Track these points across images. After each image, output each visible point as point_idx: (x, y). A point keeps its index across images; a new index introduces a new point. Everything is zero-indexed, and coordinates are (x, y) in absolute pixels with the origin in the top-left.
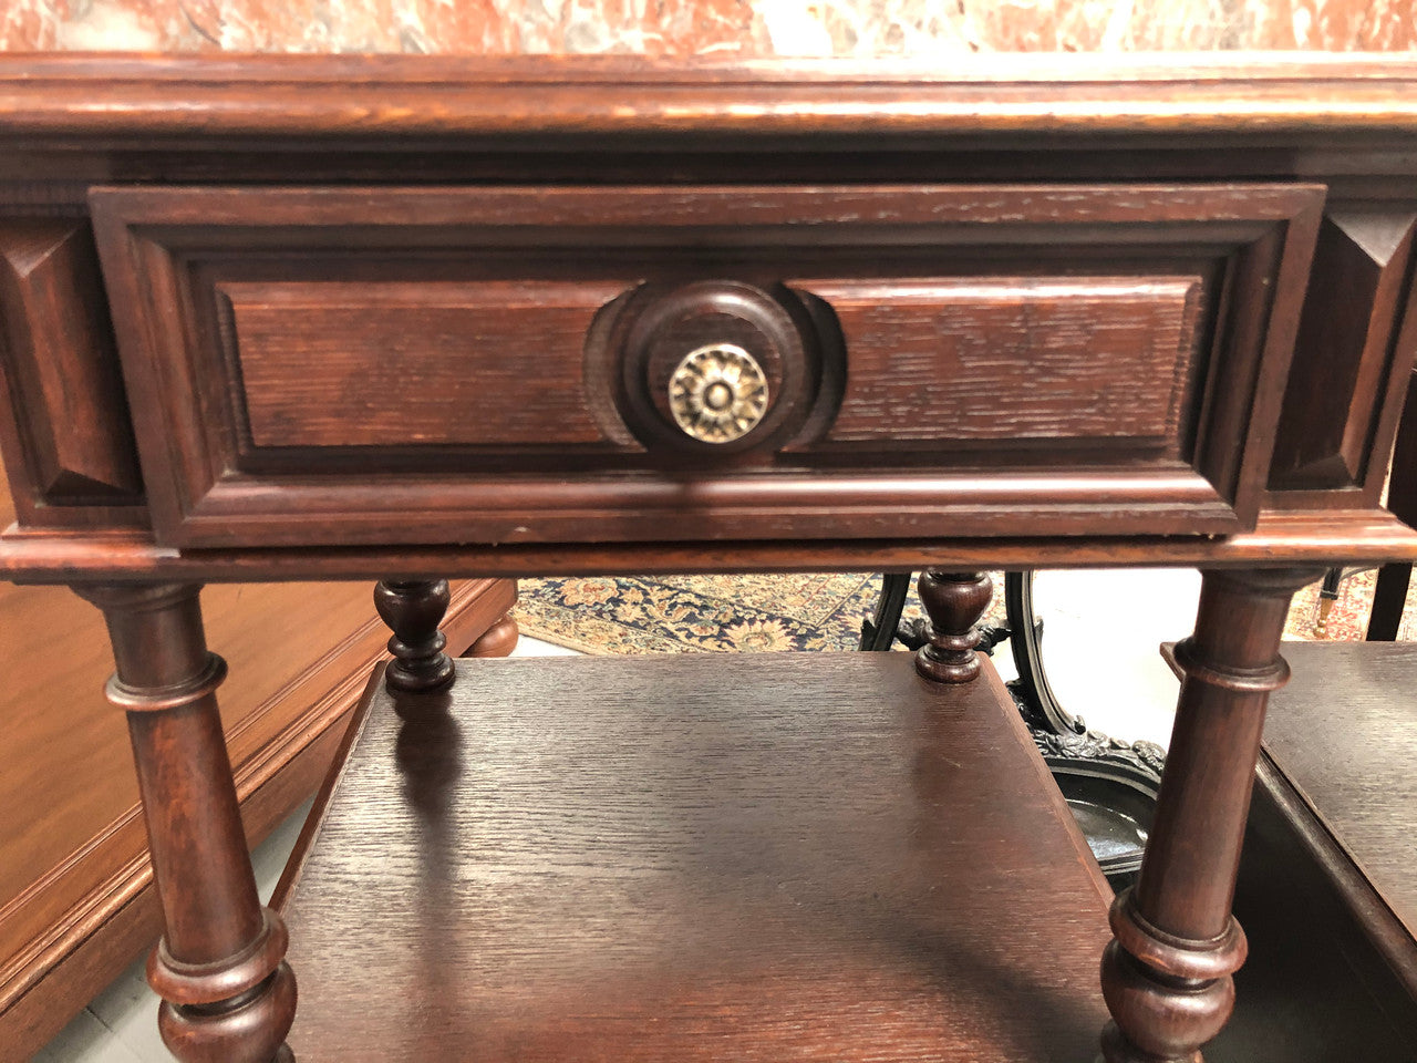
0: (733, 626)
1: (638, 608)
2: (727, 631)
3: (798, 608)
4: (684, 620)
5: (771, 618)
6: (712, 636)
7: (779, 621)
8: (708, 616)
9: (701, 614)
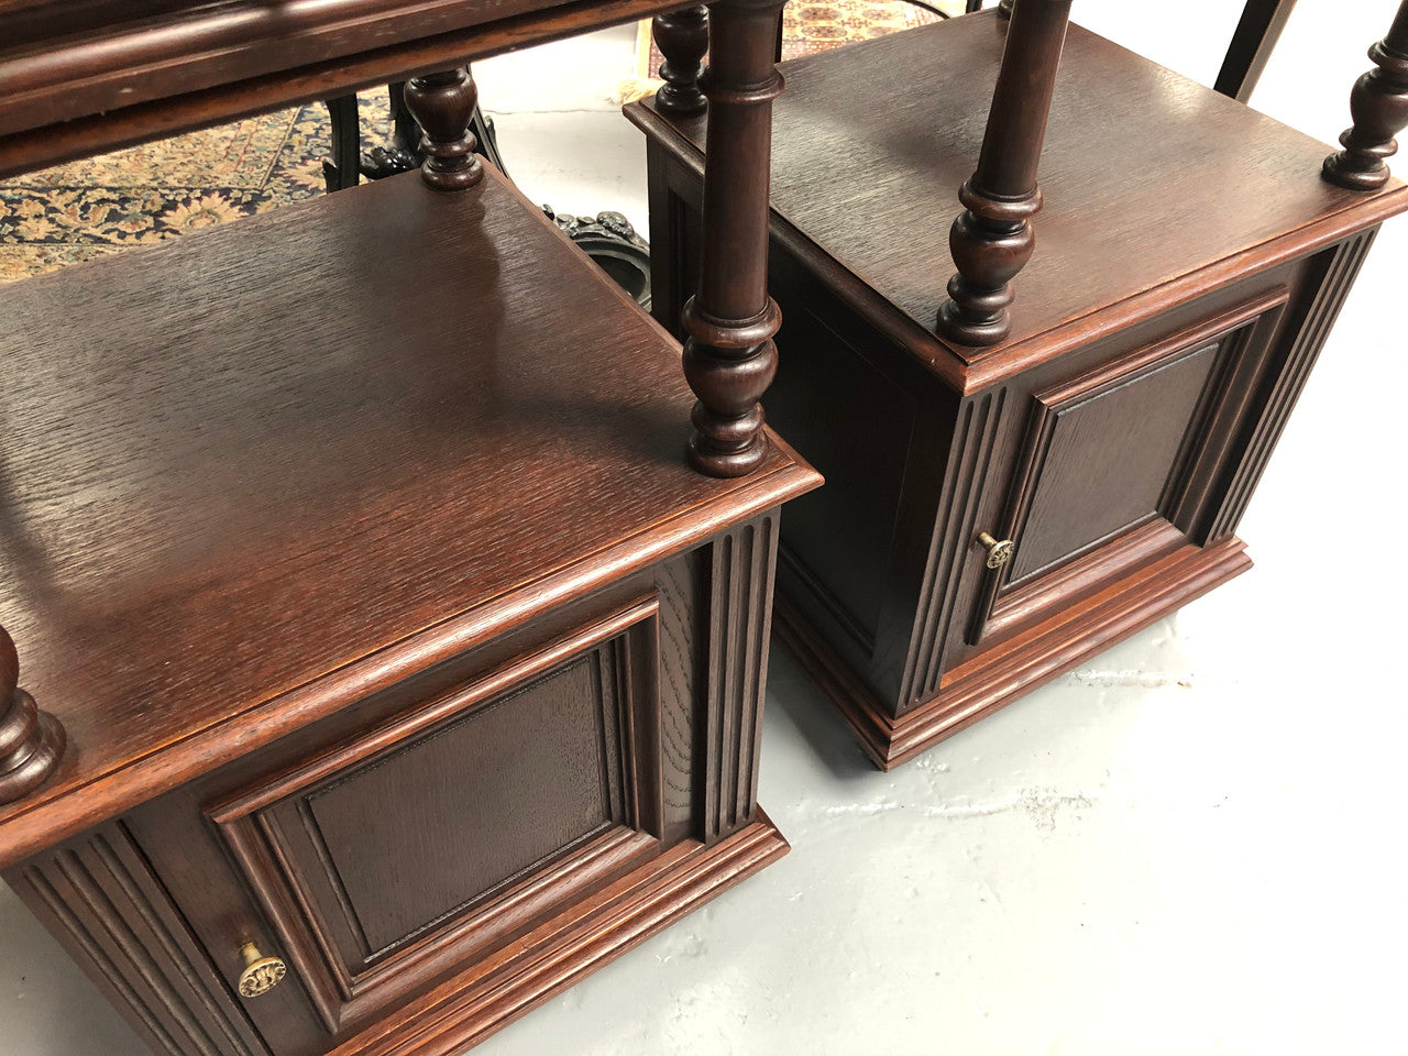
0: (168, 213)
1: (44, 222)
2: (163, 219)
3: (232, 175)
4: (107, 220)
5: (207, 192)
6: (148, 229)
7: (217, 194)
8: (134, 209)
9: (123, 208)
